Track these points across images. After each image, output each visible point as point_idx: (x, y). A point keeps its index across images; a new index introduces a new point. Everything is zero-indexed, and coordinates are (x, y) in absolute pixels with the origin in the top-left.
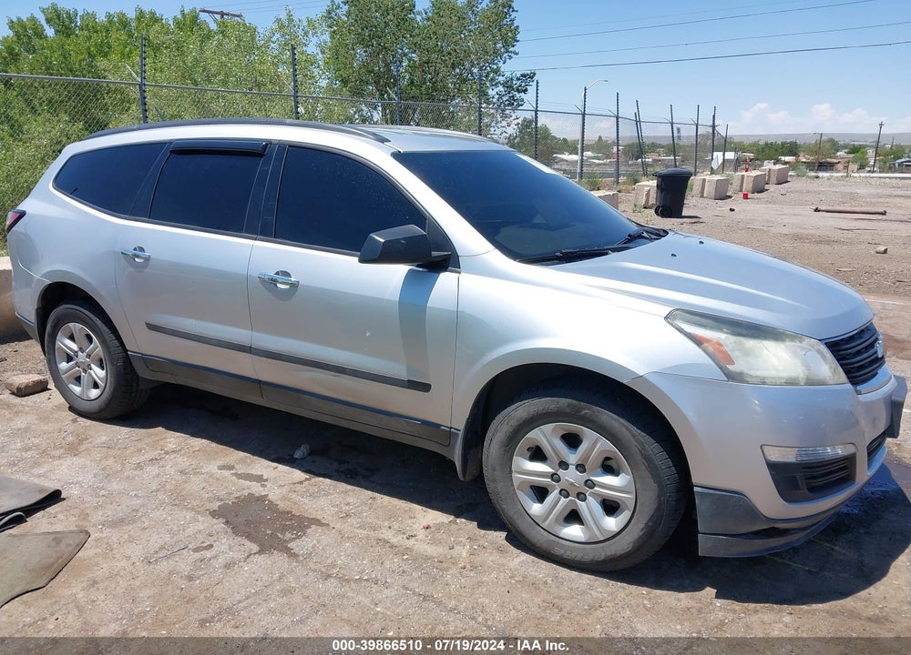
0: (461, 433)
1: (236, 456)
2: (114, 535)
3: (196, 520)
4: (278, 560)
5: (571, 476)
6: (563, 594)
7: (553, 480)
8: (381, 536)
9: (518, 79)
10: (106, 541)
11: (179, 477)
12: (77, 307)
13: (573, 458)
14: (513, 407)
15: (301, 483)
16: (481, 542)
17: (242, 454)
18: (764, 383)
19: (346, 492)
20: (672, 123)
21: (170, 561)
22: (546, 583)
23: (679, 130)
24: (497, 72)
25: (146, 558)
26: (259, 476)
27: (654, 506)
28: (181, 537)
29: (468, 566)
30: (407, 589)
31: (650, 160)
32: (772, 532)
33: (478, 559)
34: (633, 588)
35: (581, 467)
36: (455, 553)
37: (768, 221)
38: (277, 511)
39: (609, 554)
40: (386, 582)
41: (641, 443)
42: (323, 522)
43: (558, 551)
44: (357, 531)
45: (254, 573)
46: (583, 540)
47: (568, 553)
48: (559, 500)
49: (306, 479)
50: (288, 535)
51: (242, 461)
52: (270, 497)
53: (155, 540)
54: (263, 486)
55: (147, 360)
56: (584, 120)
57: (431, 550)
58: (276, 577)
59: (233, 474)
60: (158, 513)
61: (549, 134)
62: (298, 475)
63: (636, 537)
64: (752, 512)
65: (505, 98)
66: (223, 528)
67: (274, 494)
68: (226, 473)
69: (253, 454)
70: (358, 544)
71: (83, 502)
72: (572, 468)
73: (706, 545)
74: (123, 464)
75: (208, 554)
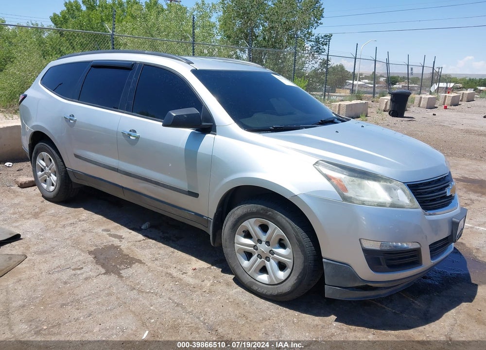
0: (212, 221)
1: (114, 225)
2: (37, 258)
3: (80, 255)
4: (113, 278)
5: (263, 247)
6: (251, 311)
7: (254, 249)
8: (169, 272)
9: (322, 38)
10: (33, 261)
11: (81, 234)
12: (45, 144)
13: (264, 238)
14: (236, 208)
15: (140, 241)
16: (219, 280)
17: (116, 224)
18: (364, 204)
19: (160, 248)
20: (408, 65)
21: (59, 274)
22: (245, 304)
23: (412, 69)
24: (310, 34)
25: (49, 271)
26: (120, 236)
27: (302, 267)
28: (69, 262)
29: (207, 291)
30: (170, 299)
31: (401, 86)
32: (366, 288)
33: (214, 288)
34: (291, 312)
35: (268, 243)
36: (203, 284)
37: (454, 122)
38: (122, 254)
39: (279, 292)
40: (161, 295)
41: (296, 232)
42: (143, 261)
43: (255, 288)
44: (158, 268)
45: (97, 284)
46: (267, 283)
47: (260, 289)
48: (257, 260)
49: (143, 240)
50: (123, 266)
51: (115, 228)
52: (121, 247)
53: (57, 262)
54: (120, 241)
55: (74, 173)
56: (355, 61)
57: (192, 281)
58: (108, 286)
59: (108, 234)
60: (63, 250)
61: (344, 69)
62: (140, 237)
63: (293, 283)
64: (354, 276)
65: (314, 48)
66: (92, 260)
67: (124, 245)
68: (105, 233)
69: (122, 225)
70: (155, 274)
71: (30, 241)
72: (264, 243)
73: (329, 292)
74: (57, 225)
75: (79, 272)
